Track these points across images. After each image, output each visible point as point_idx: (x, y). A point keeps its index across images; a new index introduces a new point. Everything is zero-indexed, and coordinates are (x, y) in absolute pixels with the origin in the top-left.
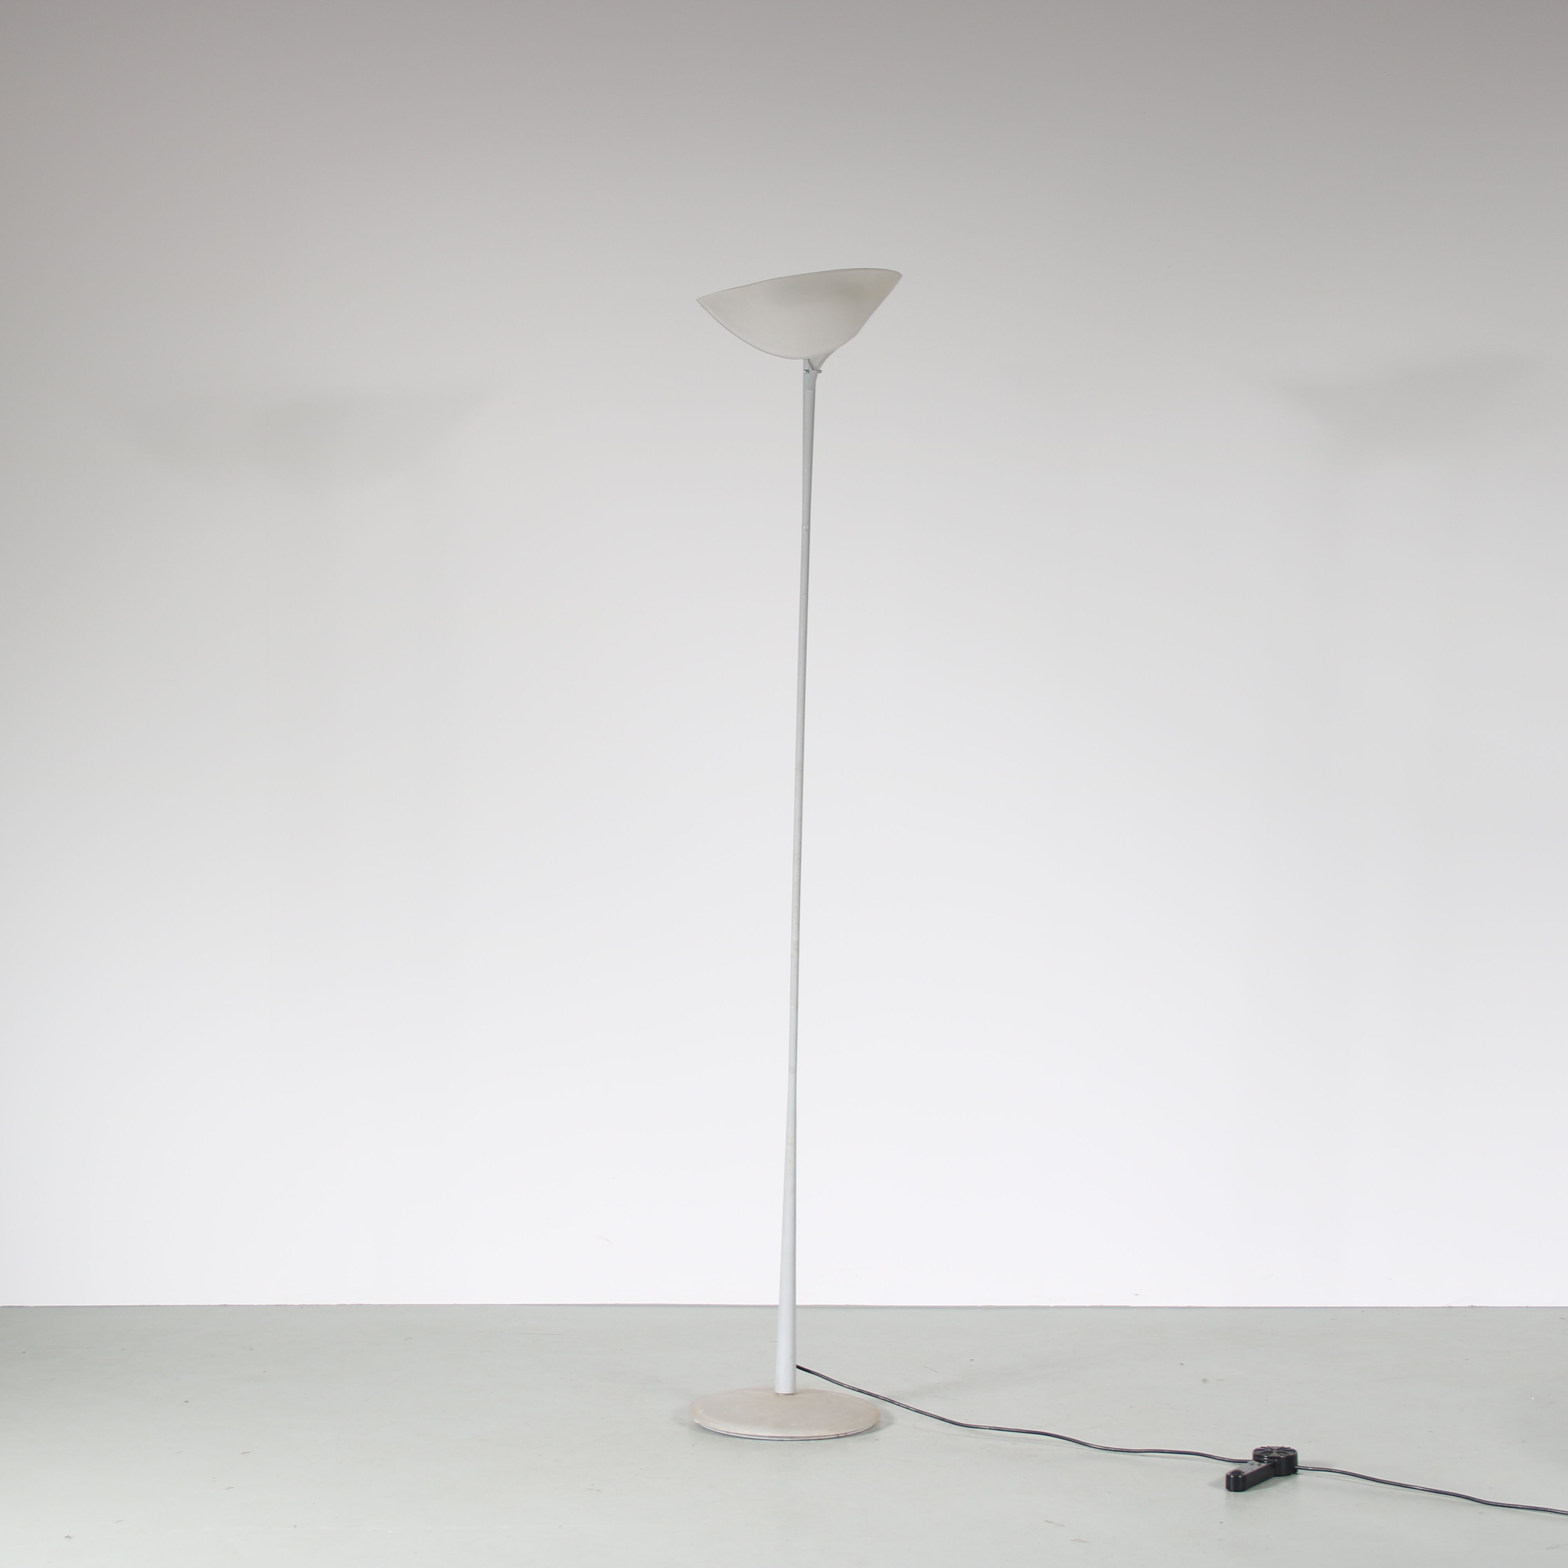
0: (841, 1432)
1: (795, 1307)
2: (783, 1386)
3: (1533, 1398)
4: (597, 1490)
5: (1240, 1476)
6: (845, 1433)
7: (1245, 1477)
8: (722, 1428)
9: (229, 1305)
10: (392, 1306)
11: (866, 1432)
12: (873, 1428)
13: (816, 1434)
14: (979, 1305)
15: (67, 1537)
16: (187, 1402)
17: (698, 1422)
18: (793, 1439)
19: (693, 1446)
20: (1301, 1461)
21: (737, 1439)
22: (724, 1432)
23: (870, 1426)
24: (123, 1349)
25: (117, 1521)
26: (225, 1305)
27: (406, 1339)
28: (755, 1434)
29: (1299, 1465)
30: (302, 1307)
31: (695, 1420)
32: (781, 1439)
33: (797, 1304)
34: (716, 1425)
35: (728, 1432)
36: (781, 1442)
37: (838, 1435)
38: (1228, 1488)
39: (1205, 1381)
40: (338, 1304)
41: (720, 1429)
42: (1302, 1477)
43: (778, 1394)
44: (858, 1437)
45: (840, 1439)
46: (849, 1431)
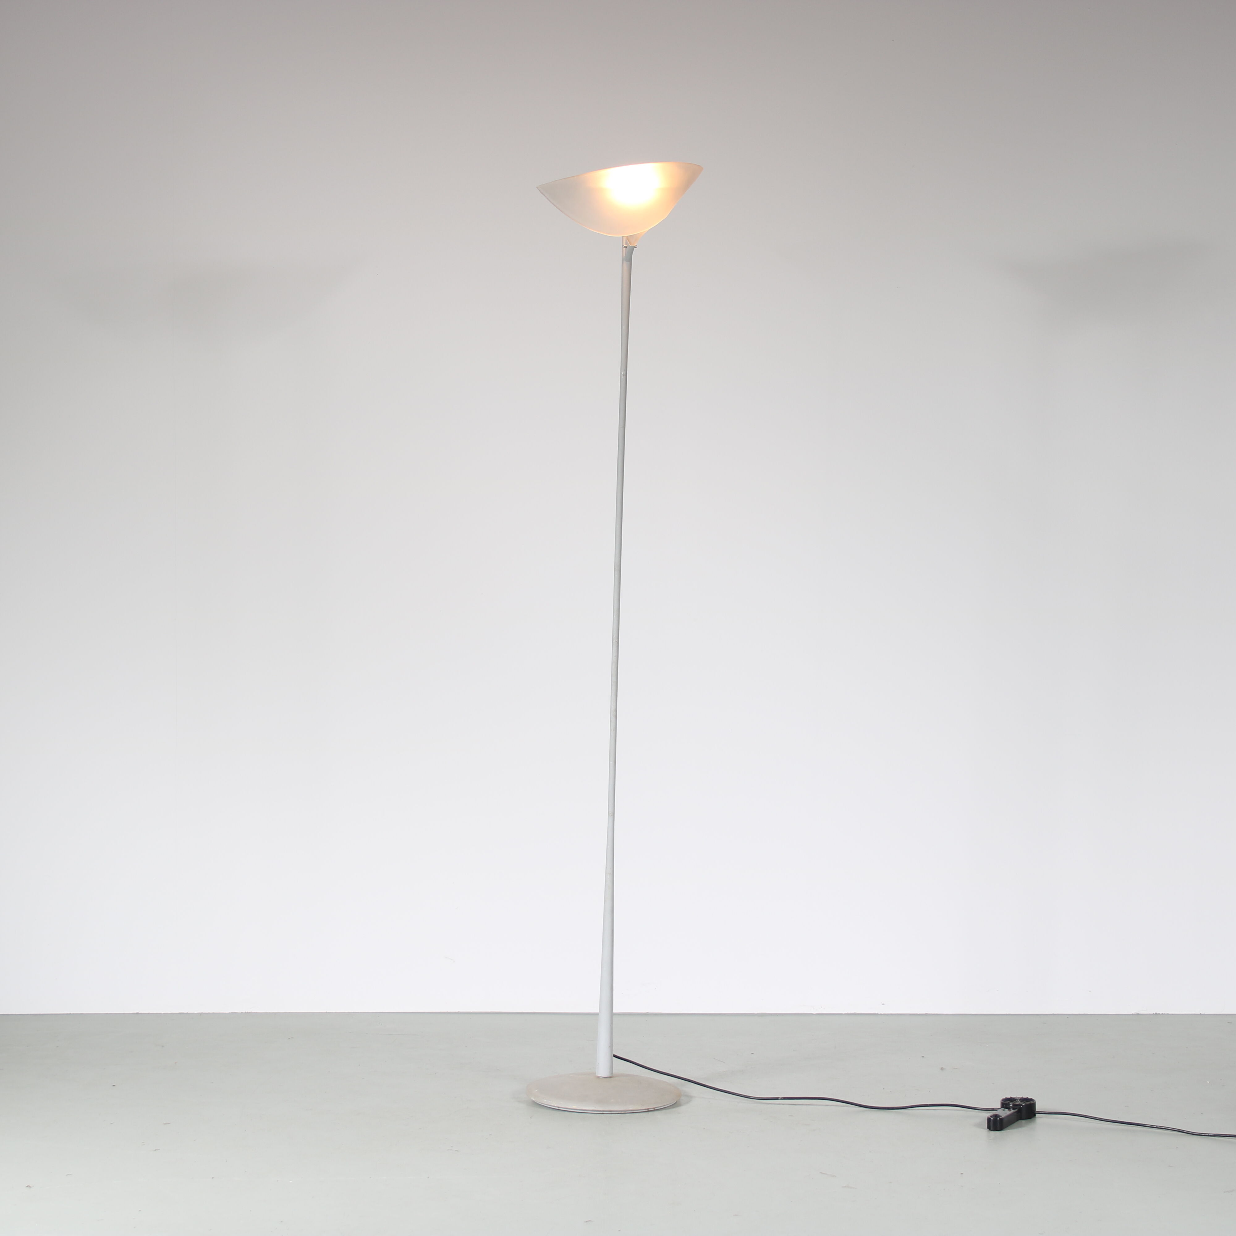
0: (651, 1107)
1: (612, 1015)
2: (603, 1071)
3: (1208, 1082)
4: (456, 1150)
5: (998, 1119)
6: (654, 1108)
7: (1002, 1120)
8: (554, 1104)
9: (141, 1013)
10: (275, 1013)
11: (670, 1107)
12: (676, 1105)
13: (630, 1109)
14: (756, 1013)
15: (27, 1186)
16: (114, 1086)
17: (534, 1099)
18: (611, 1112)
19: (531, 1118)
20: (1038, 1108)
21: (566, 1112)
22: (556, 1107)
23: (674, 1103)
24: (57, 1047)
25: (67, 1175)
26: (137, 1013)
27: (289, 1038)
28: (580, 1109)
29: (1037, 1110)
30: (201, 1014)
31: (532, 1098)
32: (602, 1113)
33: (615, 1011)
34: (549, 1101)
35: (559, 1107)
36: (602, 1115)
37: (648, 1109)
38: (989, 1128)
39: (942, 1069)
40: (230, 1012)
41: (552, 1105)
42: (1040, 1119)
43: (598, 1077)
44: (664, 1111)
45: (650, 1113)
46: (656, 1106)
